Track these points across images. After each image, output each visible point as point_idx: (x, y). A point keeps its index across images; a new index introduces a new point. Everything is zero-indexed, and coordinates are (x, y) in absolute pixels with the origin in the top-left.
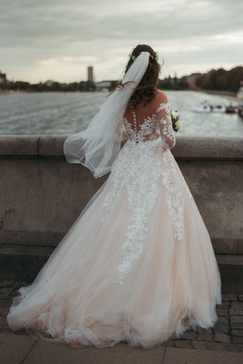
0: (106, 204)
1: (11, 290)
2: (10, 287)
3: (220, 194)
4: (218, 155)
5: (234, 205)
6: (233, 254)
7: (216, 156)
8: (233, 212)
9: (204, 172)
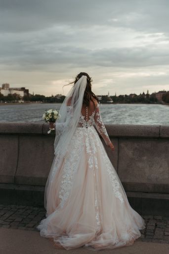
0: (92, 166)
1: (24, 210)
2: (23, 209)
3: (145, 158)
4: (143, 135)
5: (153, 164)
6: (152, 193)
7: (142, 136)
8: (152, 168)
9: (136, 145)
